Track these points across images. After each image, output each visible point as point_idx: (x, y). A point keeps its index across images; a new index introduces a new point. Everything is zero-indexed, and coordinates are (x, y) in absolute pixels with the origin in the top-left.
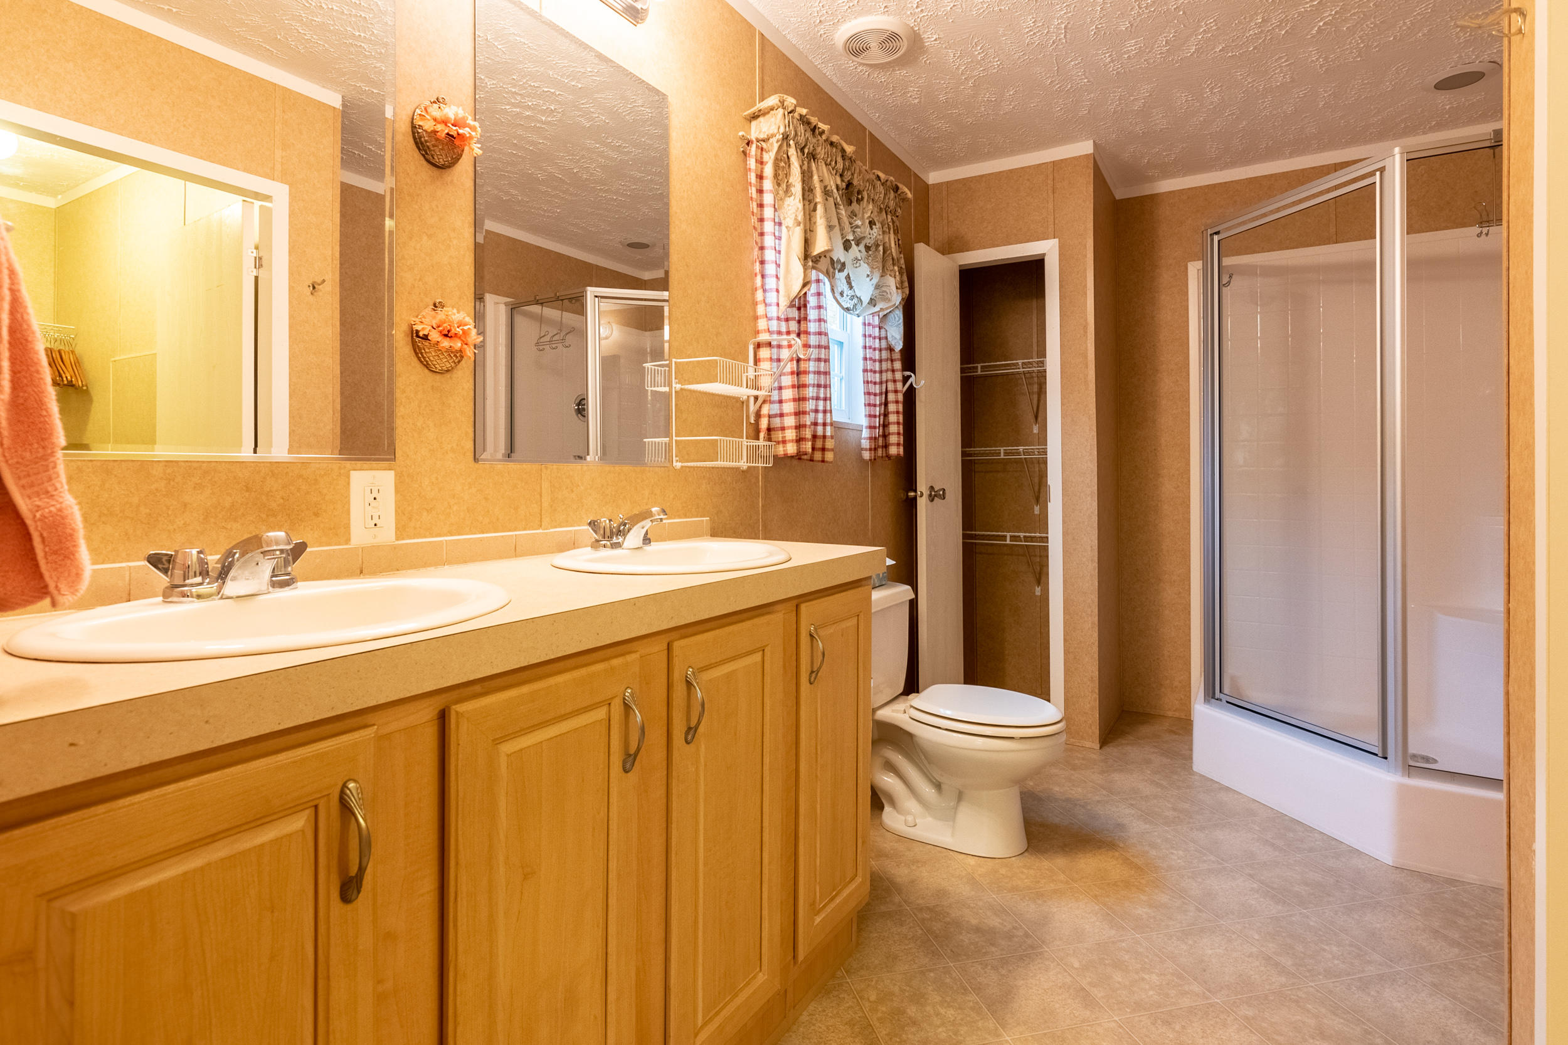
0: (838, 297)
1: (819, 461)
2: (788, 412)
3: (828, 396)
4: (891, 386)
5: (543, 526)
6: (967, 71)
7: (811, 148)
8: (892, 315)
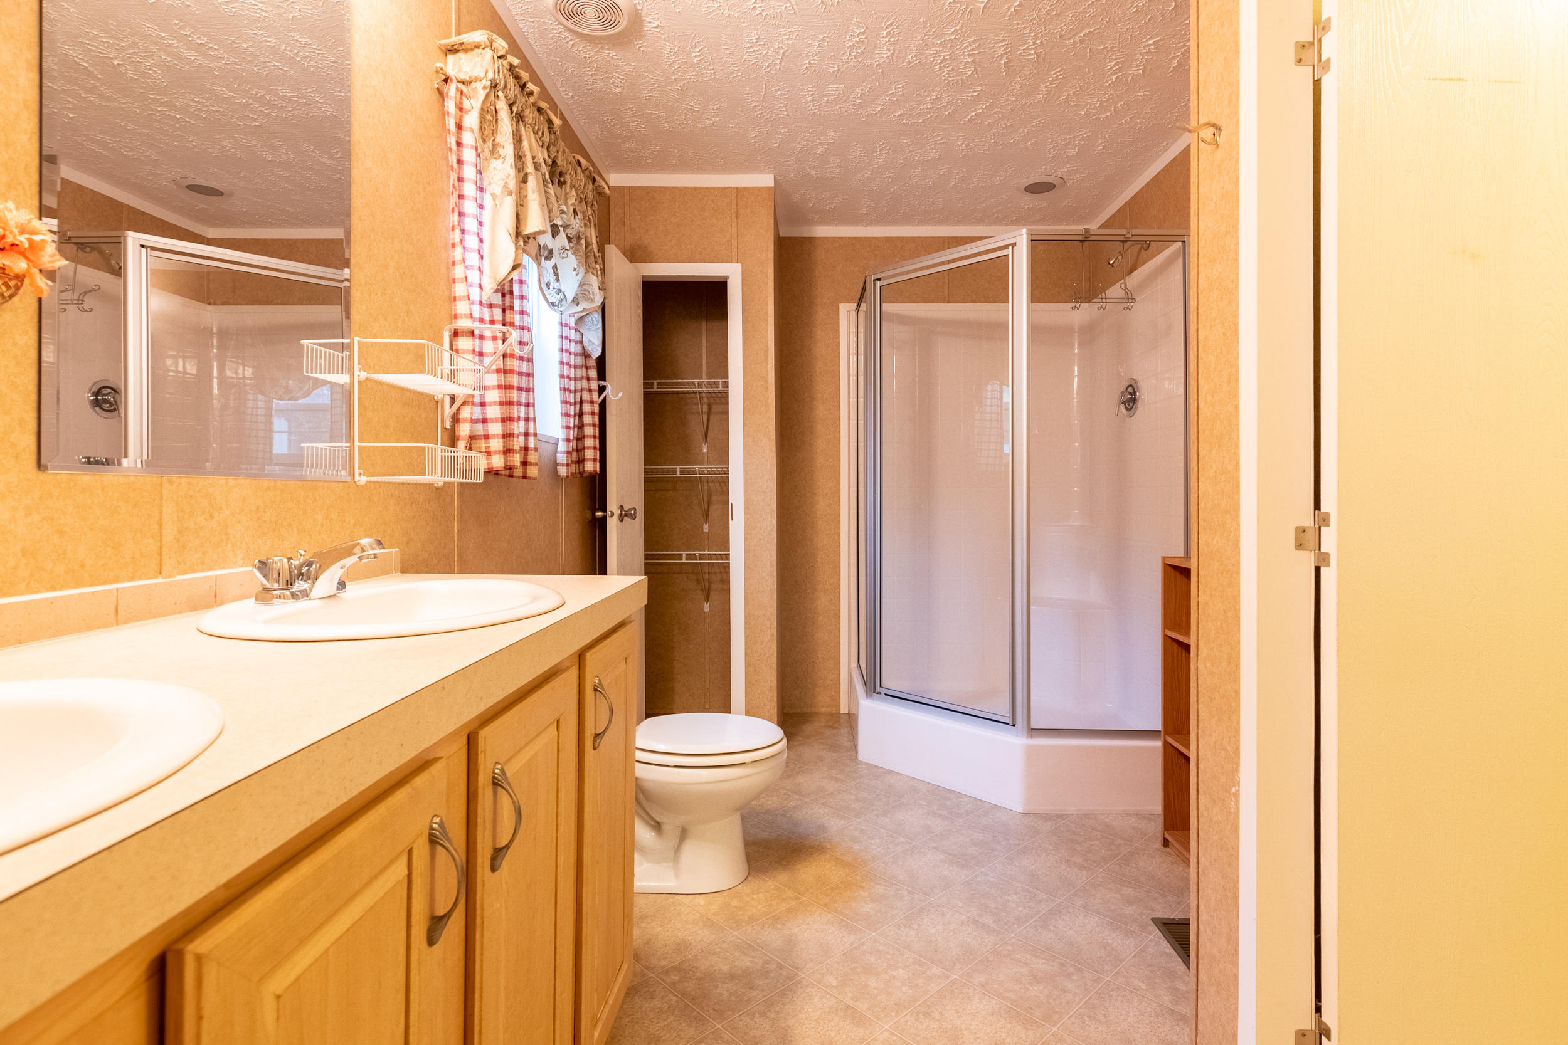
0: (545, 288)
1: (519, 477)
2: (493, 417)
3: (531, 401)
4: (586, 396)
5: (164, 573)
6: (679, 71)
7: (520, 109)
8: (589, 318)
